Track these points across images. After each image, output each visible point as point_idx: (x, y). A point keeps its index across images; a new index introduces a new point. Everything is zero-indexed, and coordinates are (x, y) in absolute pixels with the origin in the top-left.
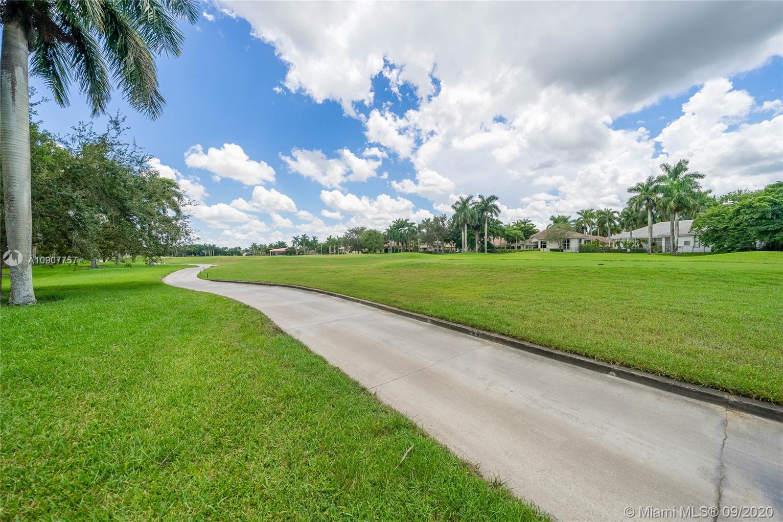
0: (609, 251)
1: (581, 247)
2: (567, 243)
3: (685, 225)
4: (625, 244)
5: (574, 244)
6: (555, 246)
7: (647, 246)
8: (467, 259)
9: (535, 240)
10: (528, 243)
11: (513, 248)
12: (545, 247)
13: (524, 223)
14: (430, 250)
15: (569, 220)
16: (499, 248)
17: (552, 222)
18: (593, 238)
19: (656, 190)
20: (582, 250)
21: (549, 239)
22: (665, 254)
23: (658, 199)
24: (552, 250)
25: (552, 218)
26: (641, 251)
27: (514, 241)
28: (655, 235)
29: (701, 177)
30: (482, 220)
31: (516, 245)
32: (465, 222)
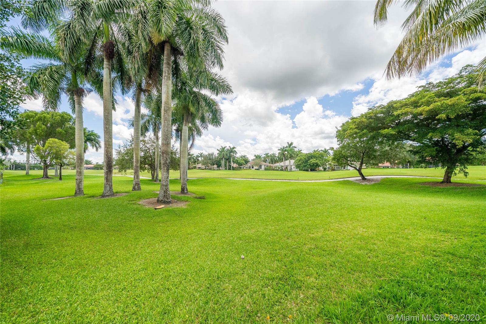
0: (274, 170)
1: (265, 168)
2: (260, 166)
3: (292, 161)
4: (278, 167)
5: (263, 167)
6: (257, 168)
7: (284, 168)
8: (222, 173)
9: (249, 165)
10: (247, 166)
11: (241, 168)
12: (253, 168)
13: (244, 157)
14: (203, 168)
15: (261, 157)
16: (235, 168)
17: (255, 157)
18: (269, 165)
19: (286, 151)
20: (266, 169)
21: (255, 165)
22: (289, 171)
23: (286, 154)
24: (255, 169)
25: (255, 156)
26: (282, 170)
27: (242, 165)
28: (286, 165)
29: (296, 147)
30: (230, 156)
31: (242, 166)
32: (224, 157)
